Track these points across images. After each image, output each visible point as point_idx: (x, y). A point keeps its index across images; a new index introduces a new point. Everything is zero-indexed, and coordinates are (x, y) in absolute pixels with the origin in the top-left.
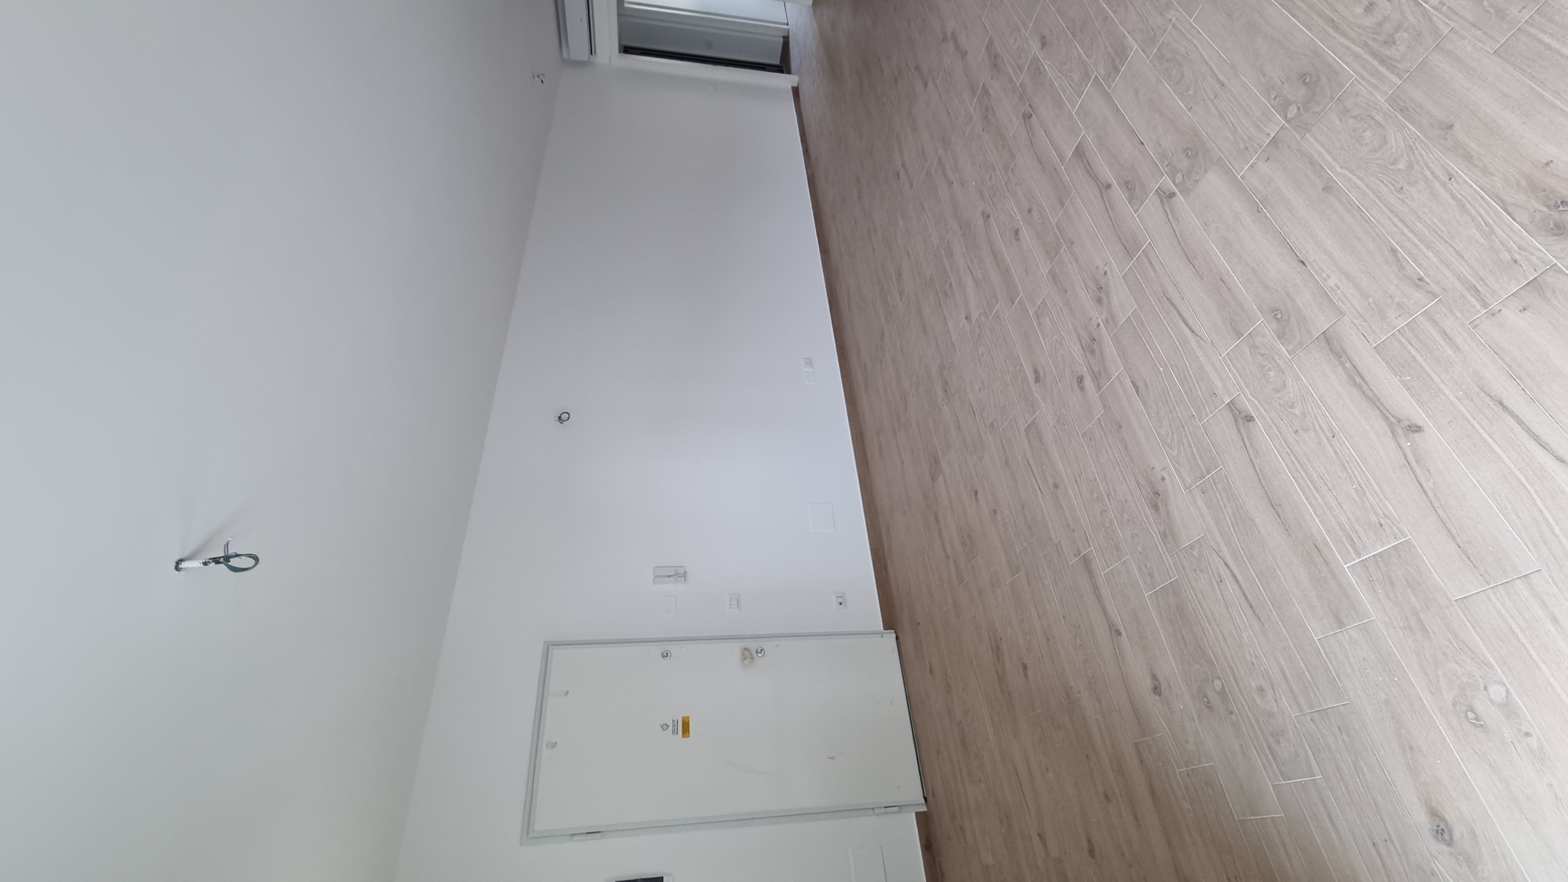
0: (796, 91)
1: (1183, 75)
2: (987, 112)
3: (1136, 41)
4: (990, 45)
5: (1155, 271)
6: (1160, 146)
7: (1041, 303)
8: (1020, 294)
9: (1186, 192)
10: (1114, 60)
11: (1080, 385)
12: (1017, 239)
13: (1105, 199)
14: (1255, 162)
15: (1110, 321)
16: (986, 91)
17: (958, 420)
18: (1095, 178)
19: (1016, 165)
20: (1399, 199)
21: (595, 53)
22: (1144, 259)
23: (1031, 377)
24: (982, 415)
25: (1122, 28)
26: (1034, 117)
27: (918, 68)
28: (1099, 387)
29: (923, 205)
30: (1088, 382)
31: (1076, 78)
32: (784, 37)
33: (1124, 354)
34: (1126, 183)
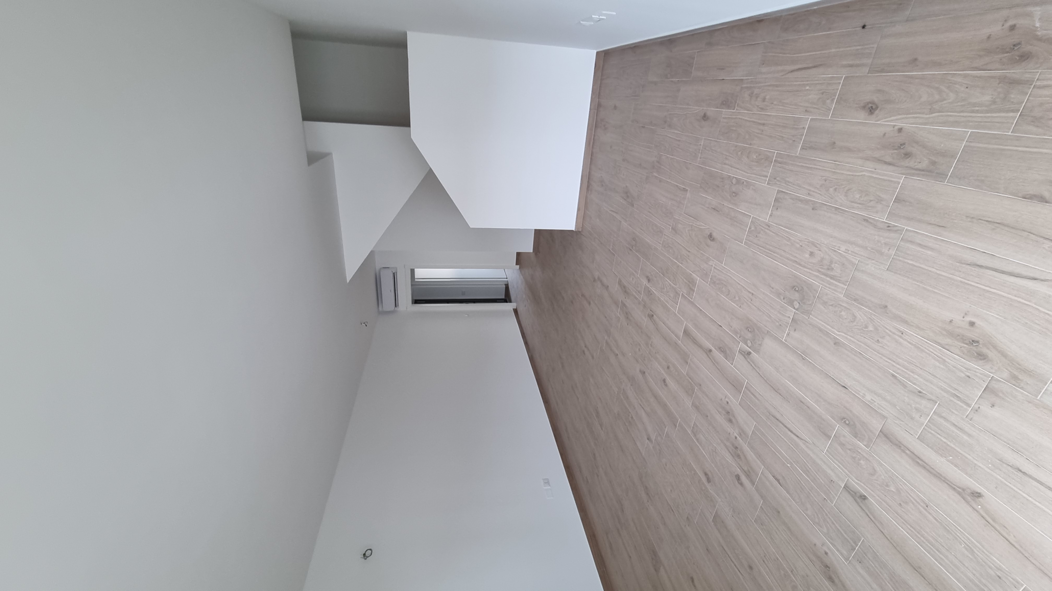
0: (516, 311)
1: (729, 291)
2: (628, 315)
3: (697, 276)
4: (620, 282)
5: (758, 399)
6: (731, 327)
7: (694, 425)
8: (678, 420)
9: (757, 351)
10: (689, 286)
11: (739, 481)
12: (666, 385)
13: (711, 358)
14: (788, 332)
15: (742, 433)
16: (624, 305)
17: (662, 517)
18: (700, 346)
19: (652, 342)
20: (880, 346)
21: (398, 306)
22: (748, 392)
23: (704, 479)
24: (678, 511)
25: (688, 270)
26: (654, 316)
27: (583, 295)
28: (753, 483)
29: (602, 369)
30: (743, 478)
31: (672, 295)
32: (505, 285)
33: (760, 456)
34: (720, 348)
